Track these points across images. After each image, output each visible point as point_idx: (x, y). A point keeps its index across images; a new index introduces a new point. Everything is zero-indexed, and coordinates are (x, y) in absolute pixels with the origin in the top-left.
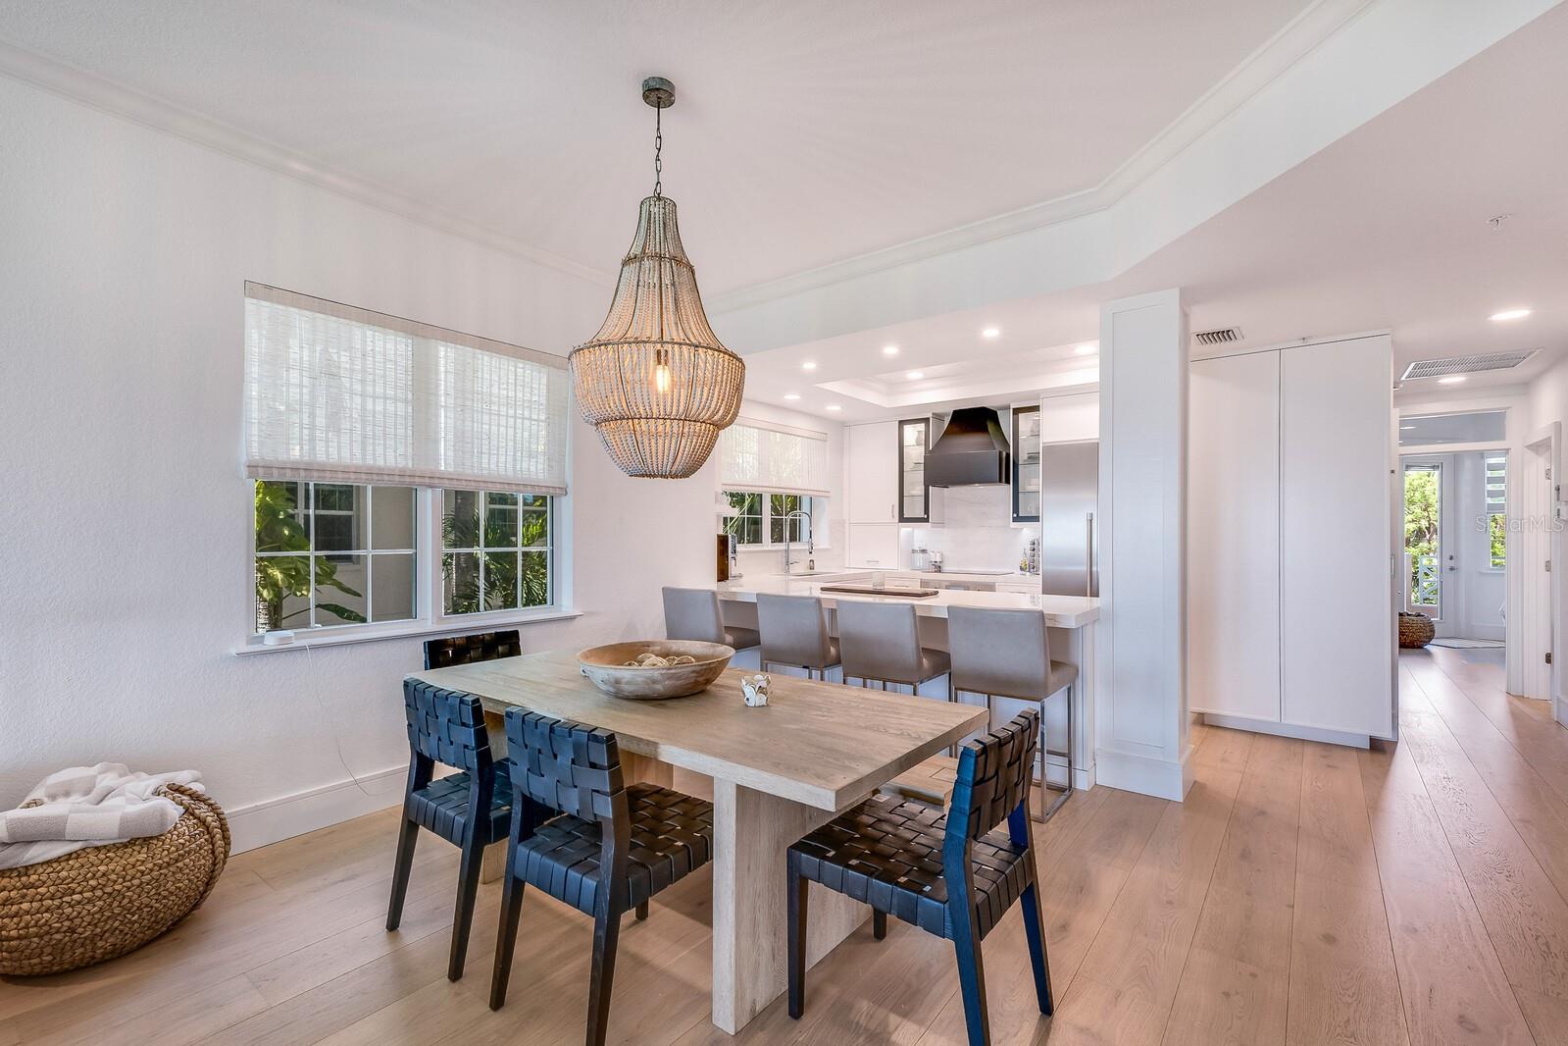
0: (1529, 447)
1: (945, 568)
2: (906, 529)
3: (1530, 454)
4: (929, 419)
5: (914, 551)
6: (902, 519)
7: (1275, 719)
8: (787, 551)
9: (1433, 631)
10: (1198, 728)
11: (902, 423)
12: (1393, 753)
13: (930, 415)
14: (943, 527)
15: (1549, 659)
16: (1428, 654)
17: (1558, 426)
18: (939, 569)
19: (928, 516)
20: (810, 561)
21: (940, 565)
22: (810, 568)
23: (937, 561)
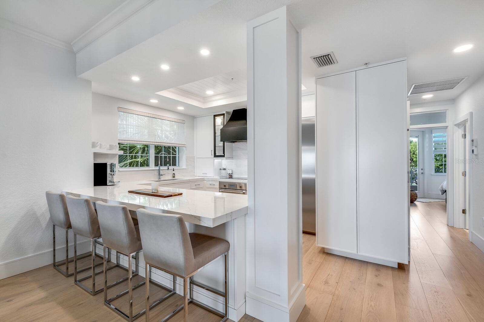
0: (455, 125)
1: (234, 176)
2: (217, 160)
3: (456, 128)
4: (224, 114)
5: (220, 169)
6: (215, 156)
7: (355, 252)
8: (159, 170)
9: (417, 196)
10: (321, 255)
11: (215, 116)
12: (408, 271)
13: (225, 112)
14: (233, 159)
15: (464, 211)
16: (415, 205)
17: (471, 114)
18: (231, 177)
19: (224, 155)
20: (173, 174)
21: (232, 175)
22: (173, 177)
23: (230, 173)
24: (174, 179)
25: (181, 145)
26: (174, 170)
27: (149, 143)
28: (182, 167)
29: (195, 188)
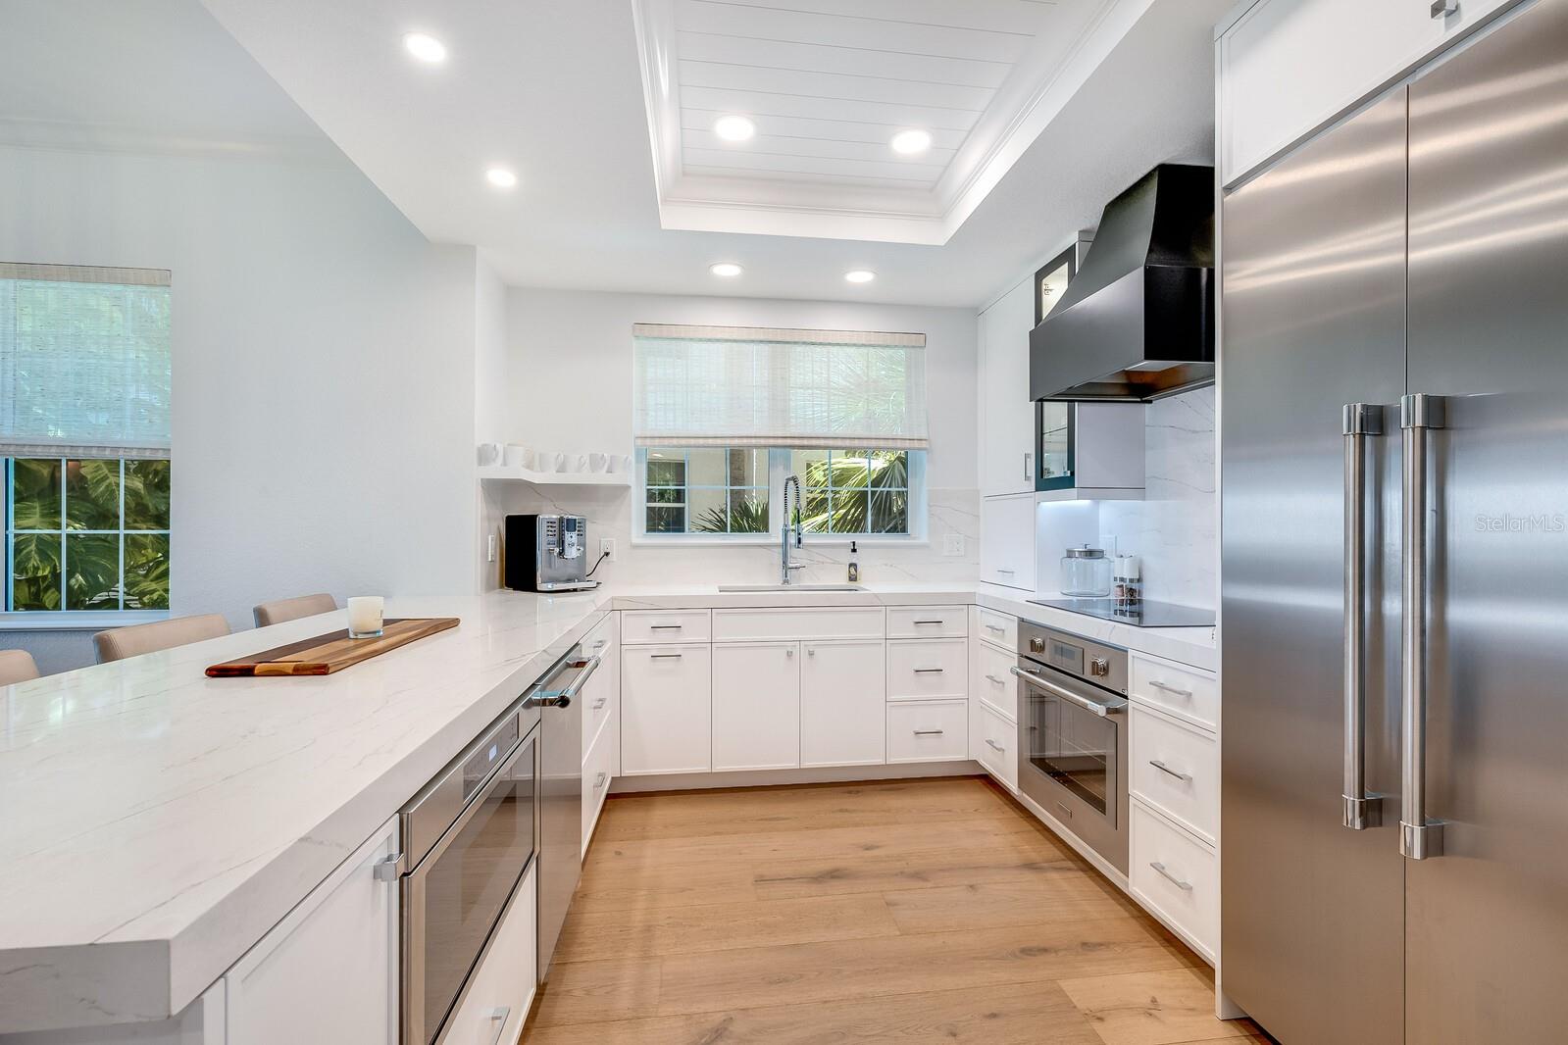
1: (1148, 595)
4: (1074, 248)
5: (1071, 553)
6: (1044, 481)
8: (784, 546)
11: (1040, 276)
14: (1143, 498)
19: (1073, 474)
20: (851, 565)
21: (1135, 586)
22: (851, 579)
23: (1127, 576)
24: (853, 585)
25: (916, 444)
26: (854, 550)
27: (745, 441)
28: (914, 538)
29: (913, 635)
